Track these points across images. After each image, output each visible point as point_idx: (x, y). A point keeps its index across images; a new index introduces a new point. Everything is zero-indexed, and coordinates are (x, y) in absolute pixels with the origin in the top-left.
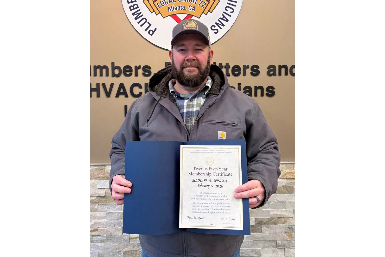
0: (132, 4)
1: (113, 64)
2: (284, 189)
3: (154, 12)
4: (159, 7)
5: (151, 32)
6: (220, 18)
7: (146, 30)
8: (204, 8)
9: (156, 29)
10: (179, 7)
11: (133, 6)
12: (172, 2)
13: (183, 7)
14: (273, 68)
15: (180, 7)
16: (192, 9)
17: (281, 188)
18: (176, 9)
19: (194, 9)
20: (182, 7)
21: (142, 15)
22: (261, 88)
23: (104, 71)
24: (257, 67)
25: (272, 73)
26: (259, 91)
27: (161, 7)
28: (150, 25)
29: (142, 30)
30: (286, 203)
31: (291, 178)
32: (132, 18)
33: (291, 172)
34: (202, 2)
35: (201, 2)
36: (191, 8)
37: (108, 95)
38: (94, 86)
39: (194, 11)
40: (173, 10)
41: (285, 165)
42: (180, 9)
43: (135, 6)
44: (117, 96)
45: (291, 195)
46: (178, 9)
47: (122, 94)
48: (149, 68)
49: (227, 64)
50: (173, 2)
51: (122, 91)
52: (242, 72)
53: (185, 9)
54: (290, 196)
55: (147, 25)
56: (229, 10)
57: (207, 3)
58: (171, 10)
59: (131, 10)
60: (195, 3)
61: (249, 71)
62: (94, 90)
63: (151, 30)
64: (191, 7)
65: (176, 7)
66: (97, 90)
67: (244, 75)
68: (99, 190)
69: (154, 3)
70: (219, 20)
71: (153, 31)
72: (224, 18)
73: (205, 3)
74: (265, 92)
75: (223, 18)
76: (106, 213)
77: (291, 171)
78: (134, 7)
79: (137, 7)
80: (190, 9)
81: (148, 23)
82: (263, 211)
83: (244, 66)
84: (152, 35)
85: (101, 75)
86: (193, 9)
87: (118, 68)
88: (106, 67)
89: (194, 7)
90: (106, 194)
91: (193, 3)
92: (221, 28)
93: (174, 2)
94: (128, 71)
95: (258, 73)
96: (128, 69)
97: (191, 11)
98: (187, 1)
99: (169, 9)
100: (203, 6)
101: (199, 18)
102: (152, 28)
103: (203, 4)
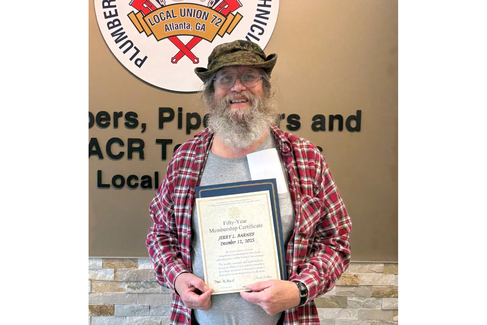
0: (111, 19)
2: (332, 301)
4: (152, 25)
5: (139, 63)
7: (131, 59)
8: (219, 27)
9: (146, 58)
10: (182, 24)
12: (171, 17)
13: (187, 26)
14: (320, 118)
15: (183, 25)
16: (200, 29)
17: (328, 299)
18: (177, 28)
19: (203, 28)
20: (186, 25)
21: (126, 37)
24: (297, 117)
25: (318, 126)
27: (155, 24)
28: (138, 51)
29: (125, 59)
30: (336, 322)
31: (344, 284)
35: (215, 17)
36: (199, 27)
39: (204, 31)
40: (172, 29)
42: (182, 28)
43: (116, 23)
45: (344, 310)
46: (180, 28)
47: (94, 153)
48: (136, 115)
50: (172, 17)
51: (94, 148)
53: (190, 28)
55: (133, 51)
56: (257, 31)
57: (223, 19)
58: (170, 29)
59: (110, 28)
60: (206, 19)
61: (284, 123)
63: (138, 59)
64: (199, 26)
65: (176, 25)
69: (145, 18)
71: (142, 60)
73: (220, 20)
78: (114, 24)
79: (118, 23)
80: (198, 28)
81: (135, 48)
84: (140, 66)
89: (204, 25)
91: (203, 19)
93: (173, 17)
94: (104, 119)
95: (298, 126)
96: (103, 116)
97: (200, 30)
98: (194, 17)
99: (167, 28)
100: (217, 24)
101: (211, 42)
102: (141, 56)
103: (217, 21)
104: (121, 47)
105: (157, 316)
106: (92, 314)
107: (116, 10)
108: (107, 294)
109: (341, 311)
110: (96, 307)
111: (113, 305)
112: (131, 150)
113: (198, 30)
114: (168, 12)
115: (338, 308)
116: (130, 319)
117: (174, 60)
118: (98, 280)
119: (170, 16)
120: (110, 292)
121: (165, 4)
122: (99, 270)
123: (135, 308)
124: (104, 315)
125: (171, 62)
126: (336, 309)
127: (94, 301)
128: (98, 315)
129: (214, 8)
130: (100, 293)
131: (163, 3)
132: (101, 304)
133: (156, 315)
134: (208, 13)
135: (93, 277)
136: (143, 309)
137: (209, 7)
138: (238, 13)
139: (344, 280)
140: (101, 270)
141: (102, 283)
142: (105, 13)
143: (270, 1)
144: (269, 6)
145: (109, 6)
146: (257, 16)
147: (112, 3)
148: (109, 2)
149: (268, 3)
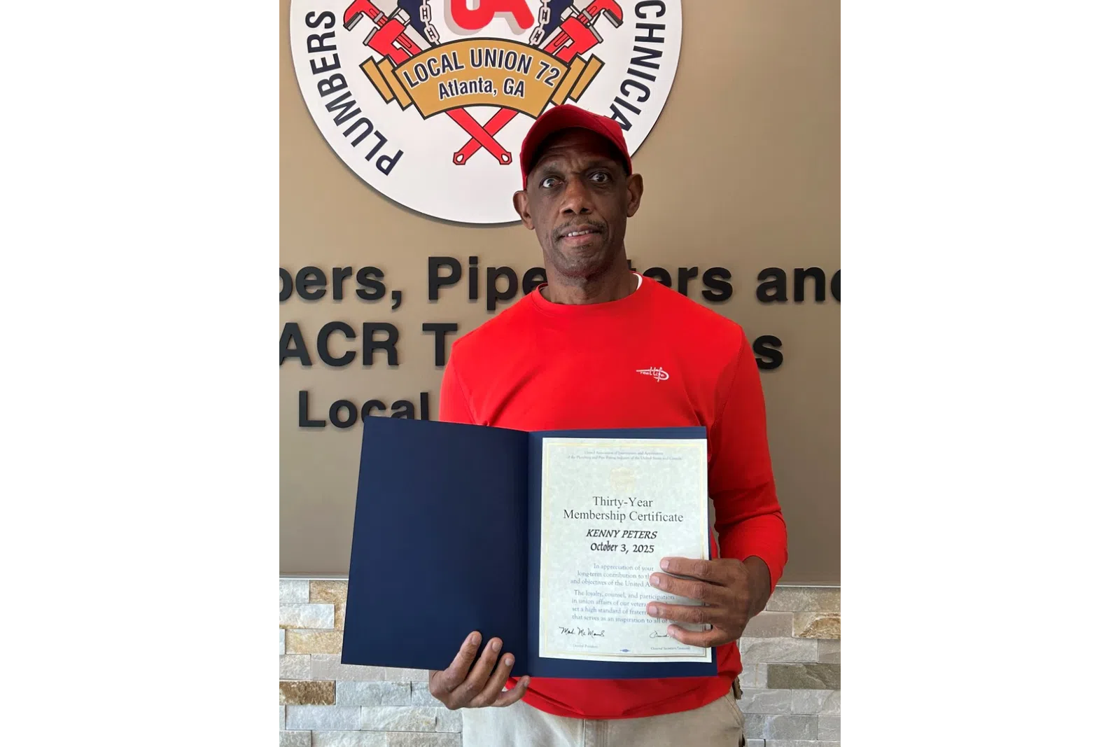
0: (327, 75)
2: (810, 674)
3: (395, 101)
4: (412, 85)
5: (385, 164)
7: (368, 158)
8: (553, 87)
9: (400, 154)
10: (475, 83)
11: (330, 82)
12: (451, 69)
13: (486, 85)
14: (775, 276)
15: (478, 84)
16: (514, 92)
17: (800, 669)
18: (464, 90)
19: (520, 89)
20: (483, 83)
21: (358, 111)
24: (725, 273)
25: (771, 293)
27: (417, 83)
28: (383, 141)
29: (356, 158)
30: (820, 720)
31: (836, 637)
32: (324, 119)
33: (834, 620)
34: (547, 66)
35: (544, 67)
36: (512, 88)
39: (522, 95)
40: (454, 92)
41: (815, 595)
42: (476, 91)
43: (337, 82)
44: (279, 362)
45: (836, 694)
46: (471, 91)
47: (293, 354)
48: (379, 273)
50: (454, 67)
51: (292, 346)
53: (493, 90)
54: (832, 698)
55: (372, 140)
56: (635, 93)
57: (562, 69)
58: (450, 93)
59: (323, 94)
60: (526, 72)
61: (696, 286)
63: (384, 157)
64: (512, 85)
65: (463, 85)
69: (396, 72)
71: (392, 158)
72: (618, 119)
73: (555, 72)
77: (836, 615)
78: (331, 85)
79: (341, 83)
80: (508, 90)
81: (377, 134)
83: (682, 271)
84: (387, 172)
86: (517, 90)
87: (282, 274)
89: (521, 83)
91: (519, 70)
93: (457, 67)
94: (313, 283)
95: (727, 292)
96: (312, 278)
97: (513, 95)
98: (500, 66)
99: (443, 91)
100: (550, 81)
101: (537, 118)
102: (388, 150)
103: (549, 73)
104: (346, 134)
105: (428, 707)
106: (288, 701)
107: (336, 56)
108: (320, 659)
109: (831, 695)
110: (295, 686)
111: (333, 683)
112: (370, 349)
113: (508, 93)
114: (444, 57)
115: (823, 689)
116: (369, 712)
117: (460, 158)
118: (300, 628)
119: (449, 65)
120: (326, 654)
121: (438, 40)
122: (303, 606)
123: (379, 690)
124: (314, 703)
125: (454, 162)
126: (820, 691)
127: (292, 673)
128: (302, 704)
129: (541, 47)
130: (306, 656)
131: (434, 40)
132: (309, 679)
133: (425, 705)
134: (530, 58)
135: (289, 622)
136: (397, 690)
137: (531, 44)
138: (593, 56)
139: (836, 628)
140: (307, 607)
141: (310, 635)
142: (312, 62)
143: (662, 27)
144: (661, 40)
145: (322, 48)
146: (635, 61)
147: (327, 42)
148: (321, 39)
149: (657, 33)
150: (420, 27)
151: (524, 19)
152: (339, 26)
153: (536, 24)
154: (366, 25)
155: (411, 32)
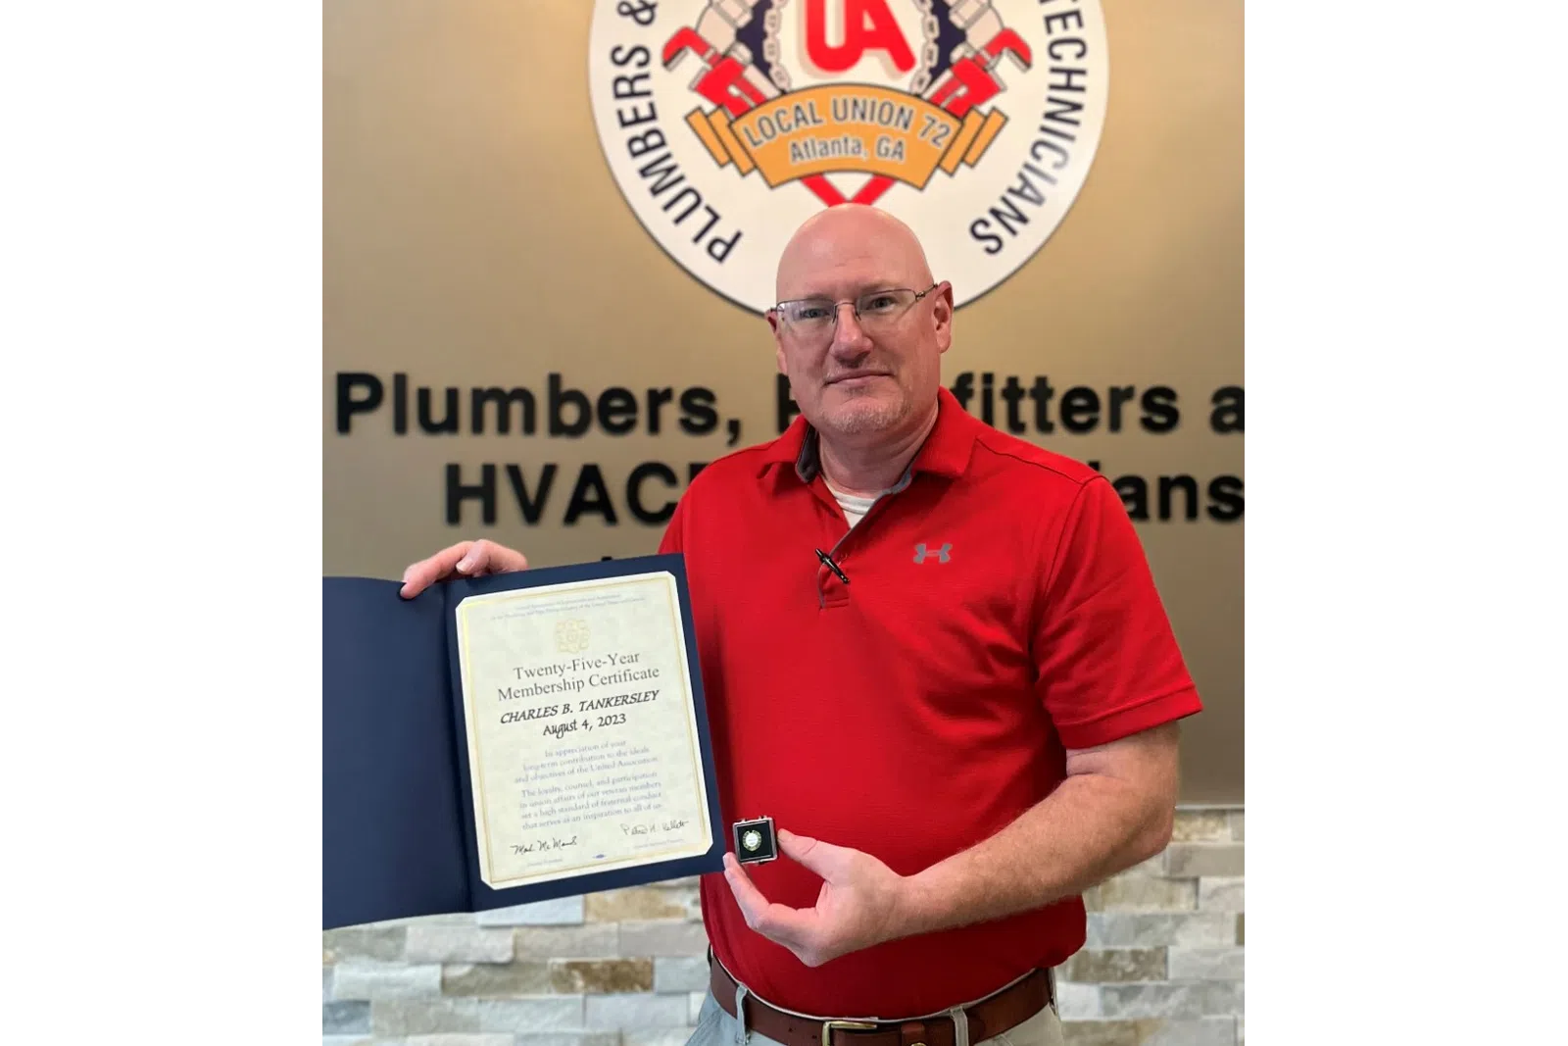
0: (639, 130)
1: (555, 380)
3: (732, 164)
4: (755, 144)
5: (719, 249)
6: (1011, 191)
7: (697, 239)
8: (942, 149)
9: (738, 236)
10: (839, 143)
11: (643, 139)
12: (807, 123)
13: (853, 145)
14: (1233, 396)
16: (891, 152)
18: (824, 151)
19: (898, 151)
20: (849, 143)
21: (681, 179)
22: (1187, 483)
23: (517, 409)
24: (1170, 394)
25: (1230, 419)
26: (1178, 497)
27: (762, 141)
28: (716, 218)
29: (679, 240)
32: (637, 190)
35: (930, 122)
36: (887, 149)
37: (532, 512)
38: (471, 477)
39: (901, 159)
40: (811, 152)
42: (840, 152)
43: (653, 140)
44: (571, 517)
46: (834, 153)
47: (591, 507)
48: (709, 396)
49: (1041, 381)
50: (810, 121)
51: (591, 495)
52: (1104, 414)
53: (862, 152)
55: (701, 217)
56: (1049, 157)
57: (954, 125)
59: (635, 154)
60: (906, 125)
61: (1132, 411)
62: (471, 492)
63: (716, 241)
64: (887, 145)
65: (823, 145)
66: (486, 492)
67: (1115, 425)
68: (483, 934)
69: (733, 126)
70: (1004, 200)
71: (728, 241)
72: (1028, 192)
73: (945, 128)
74: (1204, 501)
75: (1023, 188)
76: (510, 1037)
78: (646, 144)
79: (659, 141)
80: (883, 151)
81: (709, 209)
82: (1206, 1024)
83: (1114, 391)
85: (503, 427)
86: (894, 153)
87: (577, 397)
88: (524, 395)
89: (900, 144)
90: (515, 950)
91: (896, 126)
92: (1013, 232)
93: (815, 121)
94: (618, 411)
95: (1172, 418)
96: (617, 403)
97: (889, 158)
98: (872, 120)
99: (796, 152)
100: (938, 141)
101: (921, 189)
102: (723, 231)
103: (937, 130)
104: (667, 207)
106: (588, 989)
107: (651, 106)
108: (631, 926)
110: (598, 967)
111: (649, 960)
113: (883, 156)
114: (798, 108)
119: (804, 118)
120: (642, 920)
121: (789, 85)
124: (623, 990)
127: (593, 948)
128: (607, 993)
129: (927, 96)
130: (613, 923)
131: (783, 85)
132: (615, 957)
134: (912, 111)
137: (912, 92)
138: (994, 109)
141: (618, 894)
142: (620, 114)
143: (1082, 72)
144: (1081, 89)
145: (633, 94)
146: (1050, 116)
147: (639, 86)
148: (631, 82)
149: (1076, 80)
150: (764, 67)
151: (903, 59)
152: (655, 66)
153: (918, 66)
154: (692, 65)
155: (752, 74)
